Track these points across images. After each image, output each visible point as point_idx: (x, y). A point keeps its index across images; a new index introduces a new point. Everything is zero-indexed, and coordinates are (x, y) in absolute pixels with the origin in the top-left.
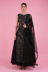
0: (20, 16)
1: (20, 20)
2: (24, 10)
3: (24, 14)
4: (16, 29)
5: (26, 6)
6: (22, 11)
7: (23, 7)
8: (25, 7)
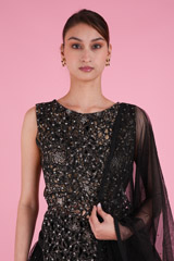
0: (53, 120)
1: (58, 158)
2: (88, 75)
3: (88, 102)
4: (24, 229)
5: (106, 36)
6: (74, 80)
7: (77, 46)
8: (95, 46)
